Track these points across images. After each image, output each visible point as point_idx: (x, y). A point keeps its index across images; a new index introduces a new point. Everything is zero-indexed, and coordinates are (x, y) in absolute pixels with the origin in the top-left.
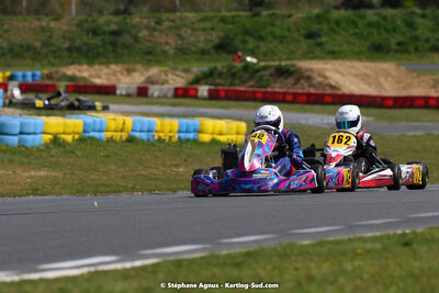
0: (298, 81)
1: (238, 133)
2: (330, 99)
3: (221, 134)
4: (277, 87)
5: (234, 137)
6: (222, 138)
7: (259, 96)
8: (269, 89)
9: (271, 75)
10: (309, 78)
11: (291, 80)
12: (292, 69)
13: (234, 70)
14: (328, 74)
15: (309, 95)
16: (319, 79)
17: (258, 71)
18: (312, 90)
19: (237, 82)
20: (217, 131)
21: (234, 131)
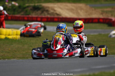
0: (42, 12)
1: (17, 35)
2: (57, 20)
3: (9, 35)
4: (34, 15)
5: (15, 36)
6: (10, 37)
7: (26, 19)
8: (30, 16)
9: (31, 9)
10: (47, 11)
11: (39, 12)
12: (40, 7)
13: (14, 8)
14: (56, 9)
15: (48, 18)
16: (52, 11)
17: (25, 8)
18: (49, 16)
19: (16, 13)
20: (8, 34)
21: (15, 34)
